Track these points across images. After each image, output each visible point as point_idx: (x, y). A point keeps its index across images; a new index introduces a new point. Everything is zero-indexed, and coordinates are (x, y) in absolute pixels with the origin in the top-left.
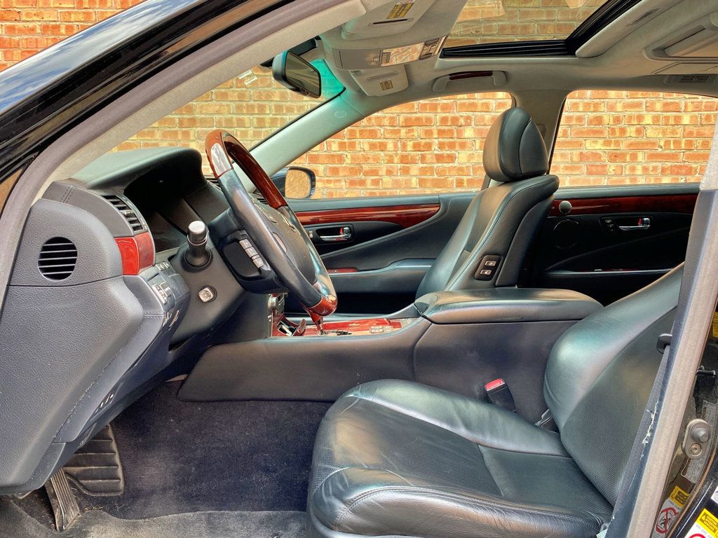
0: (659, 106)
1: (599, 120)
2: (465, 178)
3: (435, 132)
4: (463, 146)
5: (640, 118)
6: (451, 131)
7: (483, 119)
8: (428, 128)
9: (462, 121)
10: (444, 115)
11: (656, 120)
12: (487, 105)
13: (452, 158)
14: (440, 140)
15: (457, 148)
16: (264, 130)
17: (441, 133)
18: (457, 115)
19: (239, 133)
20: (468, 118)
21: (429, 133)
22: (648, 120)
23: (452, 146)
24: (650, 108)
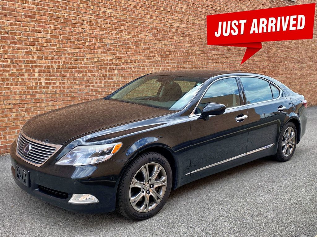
0: (155, 65)
1: (144, 69)
2: (115, 84)
3: (108, 71)
4: (115, 75)
5: (152, 68)
6: (112, 71)
7: (119, 67)
8: (106, 70)
9: (114, 68)
10: (110, 66)
11: (155, 68)
12: (120, 64)
13: (112, 79)
14: (109, 73)
15: (113, 76)
16: (59, 69)
17: (109, 71)
18: (113, 66)
19: (52, 70)
20: (116, 67)
21: (106, 71)
22: (154, 69)
23: (112, 75)
24: (154, 66)
